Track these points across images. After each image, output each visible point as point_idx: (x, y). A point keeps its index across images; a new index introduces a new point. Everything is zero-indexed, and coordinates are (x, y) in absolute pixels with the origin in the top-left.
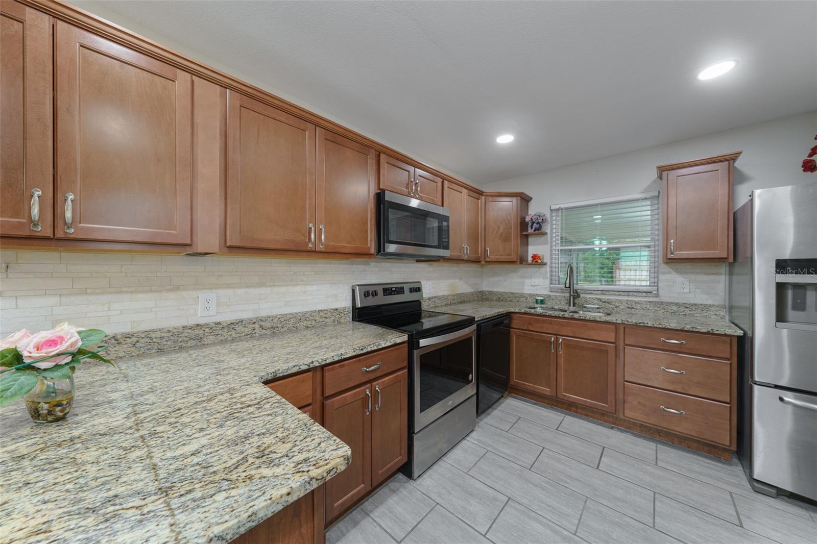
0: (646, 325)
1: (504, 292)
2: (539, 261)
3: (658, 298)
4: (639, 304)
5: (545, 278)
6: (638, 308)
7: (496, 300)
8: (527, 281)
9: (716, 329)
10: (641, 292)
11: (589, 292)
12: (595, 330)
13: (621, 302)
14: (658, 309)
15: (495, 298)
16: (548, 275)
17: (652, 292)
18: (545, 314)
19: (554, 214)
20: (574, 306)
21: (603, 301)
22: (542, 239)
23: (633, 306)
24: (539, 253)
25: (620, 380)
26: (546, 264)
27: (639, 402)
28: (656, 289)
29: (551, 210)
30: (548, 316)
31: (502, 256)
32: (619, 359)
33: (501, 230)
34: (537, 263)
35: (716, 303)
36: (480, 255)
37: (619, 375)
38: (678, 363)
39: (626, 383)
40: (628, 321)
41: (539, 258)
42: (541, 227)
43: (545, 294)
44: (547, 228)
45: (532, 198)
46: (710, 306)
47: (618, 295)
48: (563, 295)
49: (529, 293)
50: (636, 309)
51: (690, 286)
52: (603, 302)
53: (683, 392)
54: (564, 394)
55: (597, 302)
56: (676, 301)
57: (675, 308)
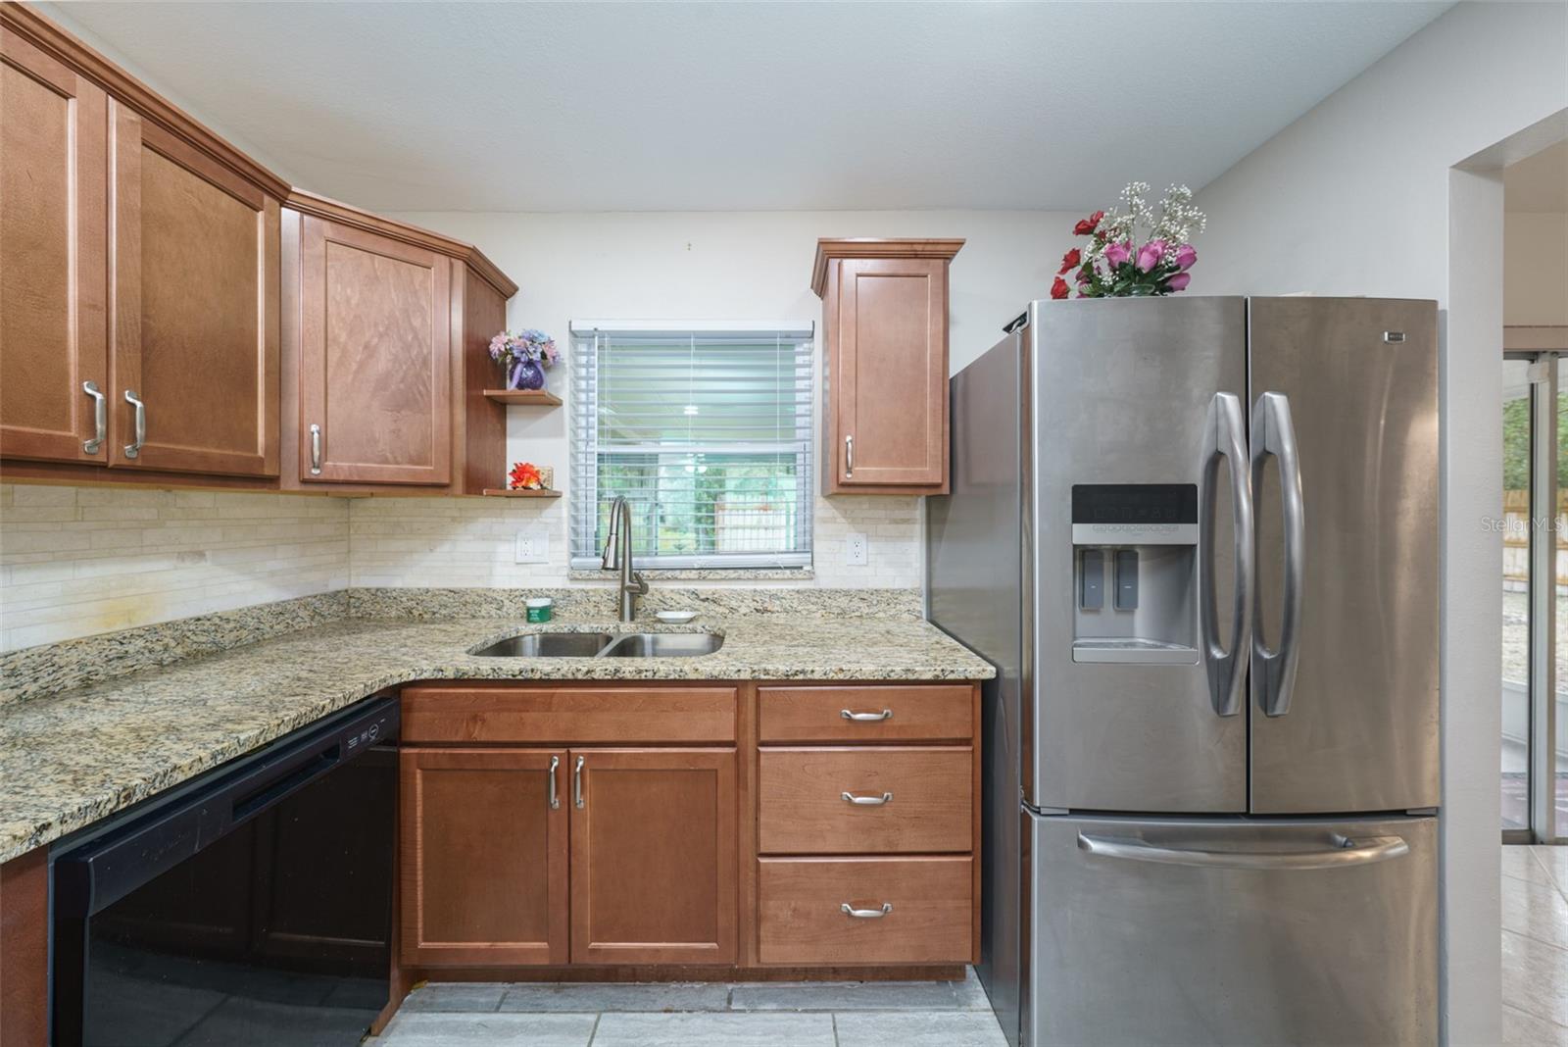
0: (809, 676)
1: (428, 591)
2: (534, 486)
3: (813, 582)
4: (778, 599)
5: (555, 538)
6: (776, 609)
7: (399, 618)
8: (504, 550)
9: (949, 668)
10: (780, 568)
11: (669, 574)
12: (682, 710)
13: (741, 597)
14: (814, 608)
15: (393, 614)
16: (566, 528)
17: (801, 568)
18: (530, 675)
19: (583, 348)
20: (632, 618)
21: (702, 597)
22: (549, 418)
23: (766, 605)
24: (538, 463)
25: (747, 854)
26: (556, 496)
27: (795, 910)
28: (810, 560)
29: (574, 334)
30: (540, 680)
31: (386, 461)
32: (746, 789)
33: (382, 362)
34: (528, 492)
35: (909, 586)
36: (261, 453)
37: (746, 838)
38: (877, 773)
39: (763, 860)
40: (766, 672)
41: (535, 475)
42: (542, 382)
43: (555, 587)
44: (560, 385)
45: (516, 289)
46: (900, 593)
47: (734, 579)
48: (606, 587)
49: (507, 587)
50: (772, 612)
51: (867, 549)
52: (703, 600)
53: (887, 850)
54: (594, 945)
55: (688, 601)
56: (845, 587)
57: (843, 602)
